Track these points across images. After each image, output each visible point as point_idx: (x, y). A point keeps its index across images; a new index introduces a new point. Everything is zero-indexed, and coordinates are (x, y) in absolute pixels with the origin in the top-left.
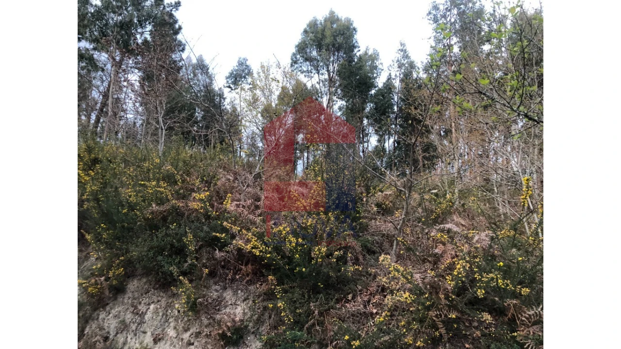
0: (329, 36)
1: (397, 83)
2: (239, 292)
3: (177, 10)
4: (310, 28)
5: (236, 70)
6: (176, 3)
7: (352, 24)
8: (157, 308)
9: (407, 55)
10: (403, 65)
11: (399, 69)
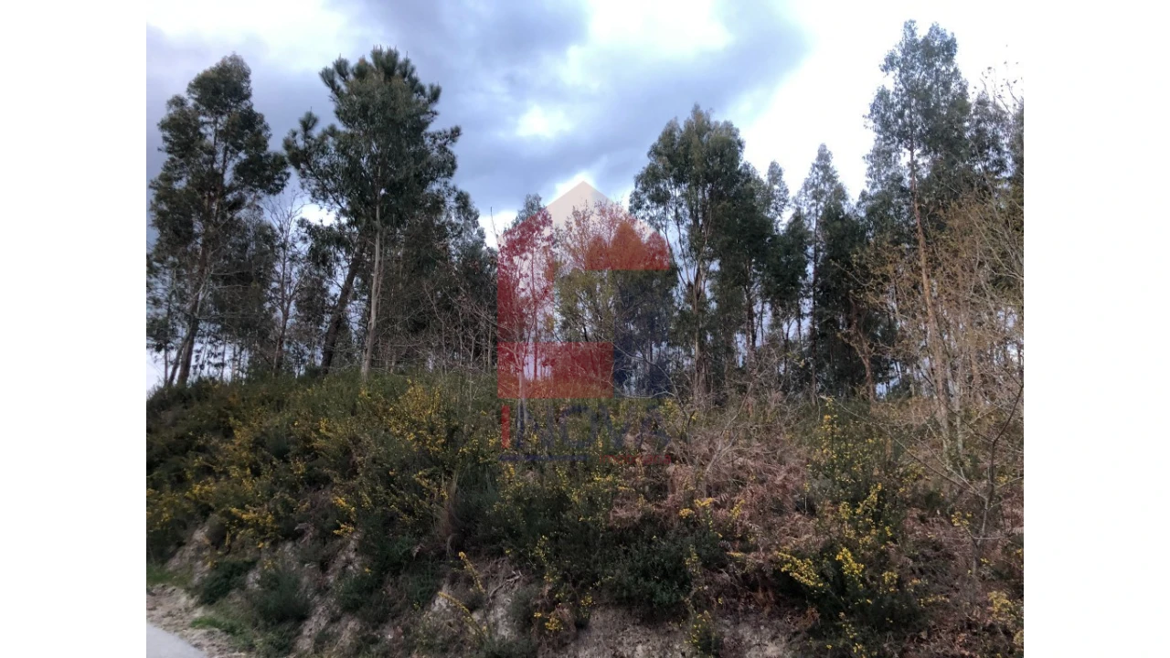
0: (698, 160)
1: (812, 225)
2: (762, 628)
3: (454, 141)
4: (665, 147)
5: (522, 218)
6: (452, 132)
7: (735, 135)
8: (649, 650)
9: (831, 177)
10: (822, 192)
11: (814, 201)
